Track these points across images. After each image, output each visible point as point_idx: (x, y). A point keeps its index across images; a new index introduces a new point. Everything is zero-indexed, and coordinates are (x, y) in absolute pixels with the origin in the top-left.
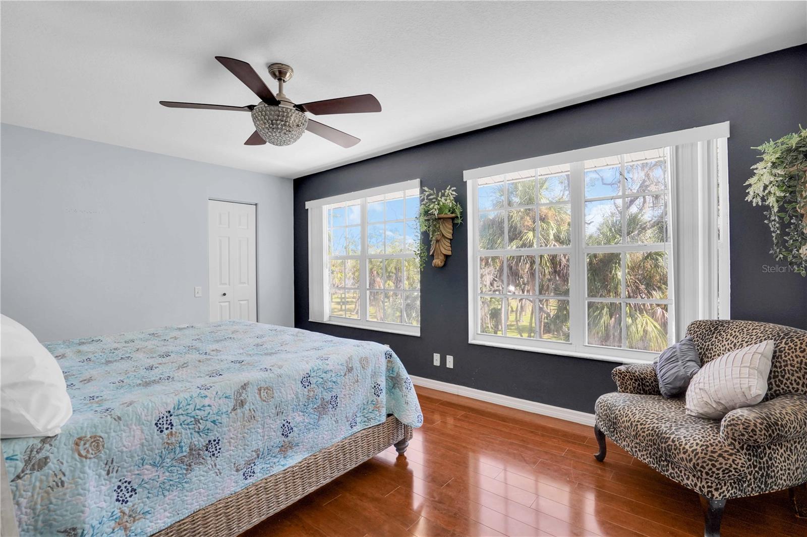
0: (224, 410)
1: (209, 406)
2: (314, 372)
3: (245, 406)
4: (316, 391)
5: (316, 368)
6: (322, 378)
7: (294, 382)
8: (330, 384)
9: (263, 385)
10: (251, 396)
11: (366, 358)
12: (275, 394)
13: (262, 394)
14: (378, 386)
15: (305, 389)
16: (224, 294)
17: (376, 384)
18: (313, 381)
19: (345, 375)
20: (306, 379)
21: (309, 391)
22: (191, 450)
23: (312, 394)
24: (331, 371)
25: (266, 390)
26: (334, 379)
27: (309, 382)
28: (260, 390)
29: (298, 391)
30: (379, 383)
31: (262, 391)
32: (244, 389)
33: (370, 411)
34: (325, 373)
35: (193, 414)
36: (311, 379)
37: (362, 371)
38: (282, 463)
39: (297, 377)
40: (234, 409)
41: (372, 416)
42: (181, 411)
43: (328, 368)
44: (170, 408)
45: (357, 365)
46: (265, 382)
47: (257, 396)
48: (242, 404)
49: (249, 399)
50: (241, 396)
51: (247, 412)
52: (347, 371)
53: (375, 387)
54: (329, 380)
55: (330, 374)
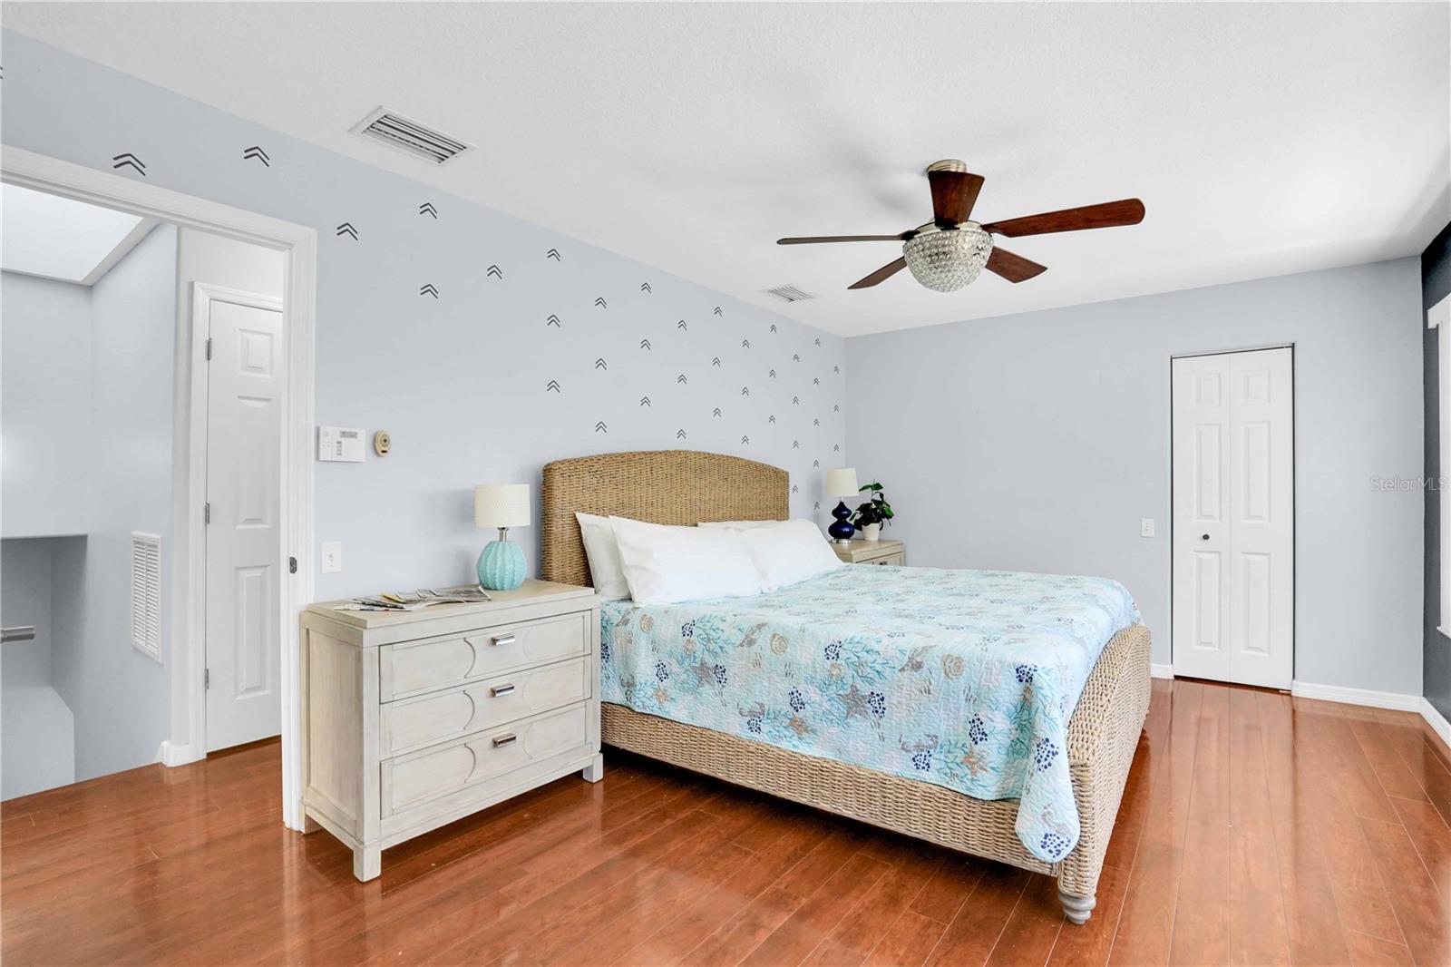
0: (733, 641)
1: (722, 631)
2: (851, 643)
3: (753, 647)
4: (843, 671)
5: (857, 639)
6: (858, 657)
7: (816, 645)
8: (869, 670)
9: (780, 632)
10: (763, 639)
11: (959, 659)
12: (789, 649)
13: (774, 643)
14: (979, 722)
15: (827, 661)
16: (1206, 537)
17: (977, 717)
18: (843, 655)
19: (902, 670)
20: (833, 648)
21: (833, 665)
22: (702, 664)
23: (835, 672)
24: (878, 653)
25: (780, 641)
26: (879, 668)
27: (837, 654)
28: (774, 636)
29: (818, 659)
30: (982, 719)
31: (776, 639)
32: (760, 628)
33: (958, 761)
34: (867, 652)
35: (708, 632)
36: (841, 651)
37: (942, 679)
38: (795, 742)
39: (823, 641)
40: (741, 645)
41: (958, 771)
42: (701, 625)
43: (876, 647)
44: (696, 619)
45: (934, 664)
46: (784, 629)
47: (769, 641)
48: (751, 642)
49: (759, 642)
50: (753, 634)
51: (753, 654)
52: (908, 665)
53: (973, 721)
54: (869, 664)
55: (875, 656)
